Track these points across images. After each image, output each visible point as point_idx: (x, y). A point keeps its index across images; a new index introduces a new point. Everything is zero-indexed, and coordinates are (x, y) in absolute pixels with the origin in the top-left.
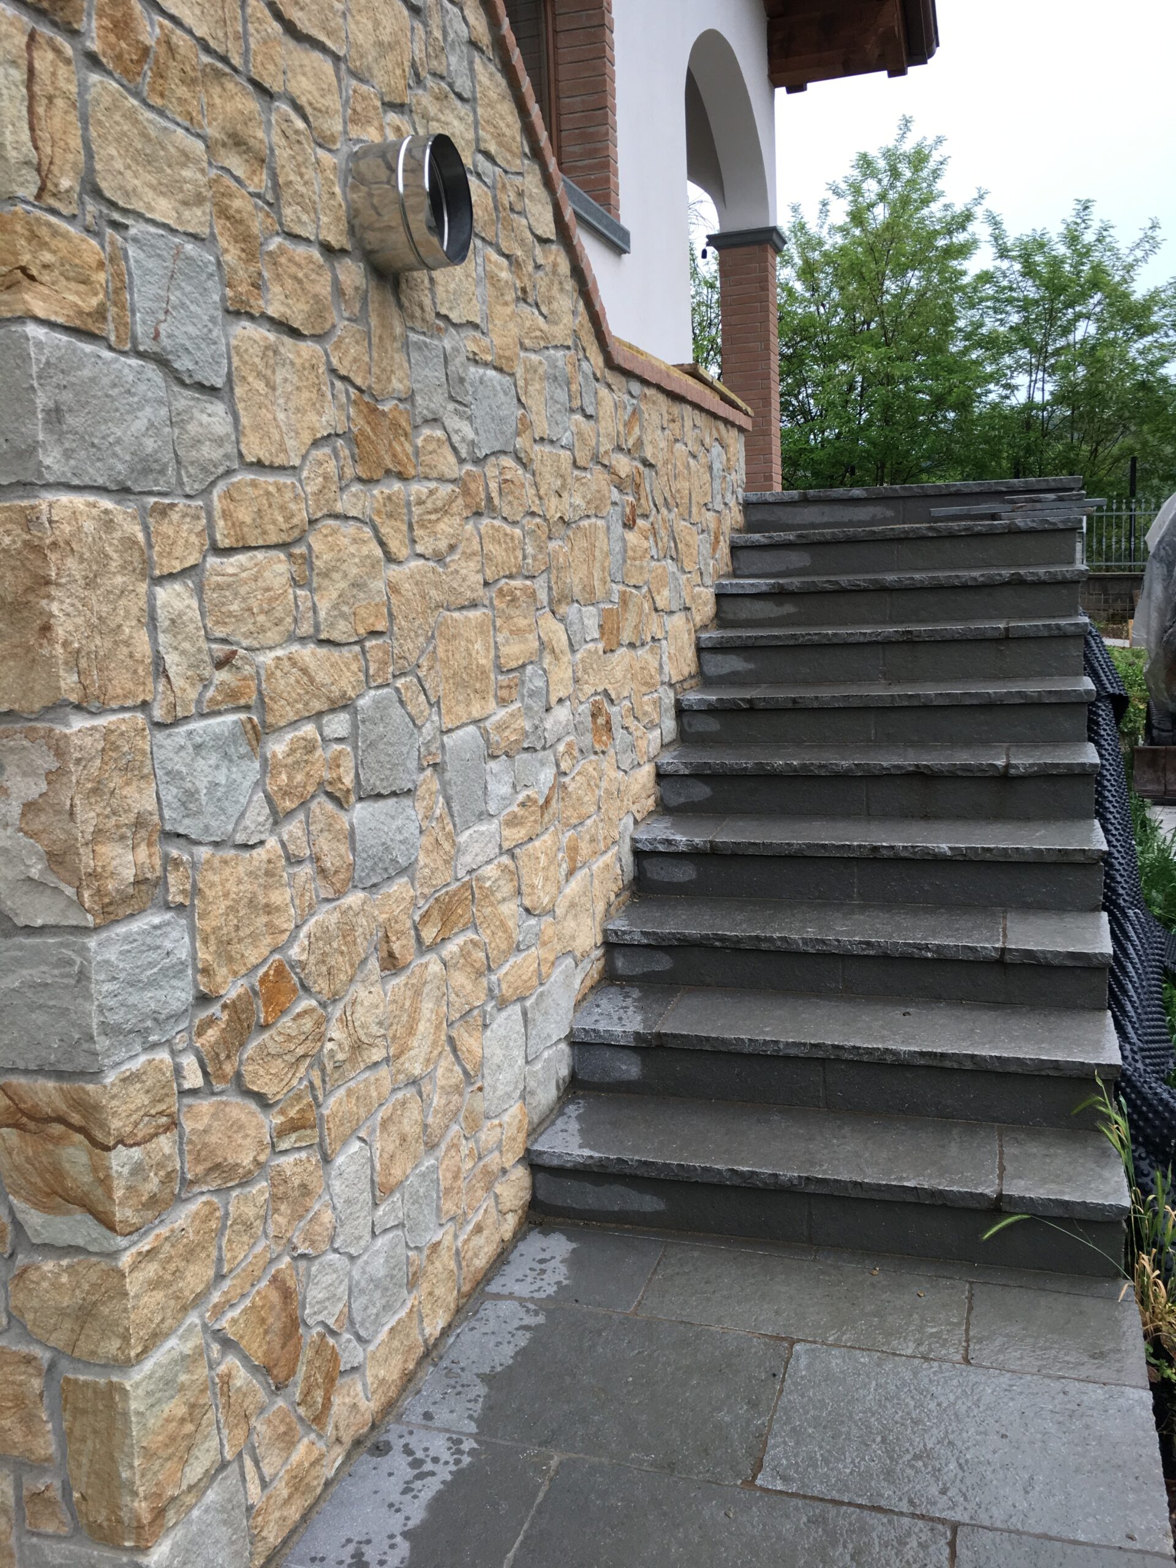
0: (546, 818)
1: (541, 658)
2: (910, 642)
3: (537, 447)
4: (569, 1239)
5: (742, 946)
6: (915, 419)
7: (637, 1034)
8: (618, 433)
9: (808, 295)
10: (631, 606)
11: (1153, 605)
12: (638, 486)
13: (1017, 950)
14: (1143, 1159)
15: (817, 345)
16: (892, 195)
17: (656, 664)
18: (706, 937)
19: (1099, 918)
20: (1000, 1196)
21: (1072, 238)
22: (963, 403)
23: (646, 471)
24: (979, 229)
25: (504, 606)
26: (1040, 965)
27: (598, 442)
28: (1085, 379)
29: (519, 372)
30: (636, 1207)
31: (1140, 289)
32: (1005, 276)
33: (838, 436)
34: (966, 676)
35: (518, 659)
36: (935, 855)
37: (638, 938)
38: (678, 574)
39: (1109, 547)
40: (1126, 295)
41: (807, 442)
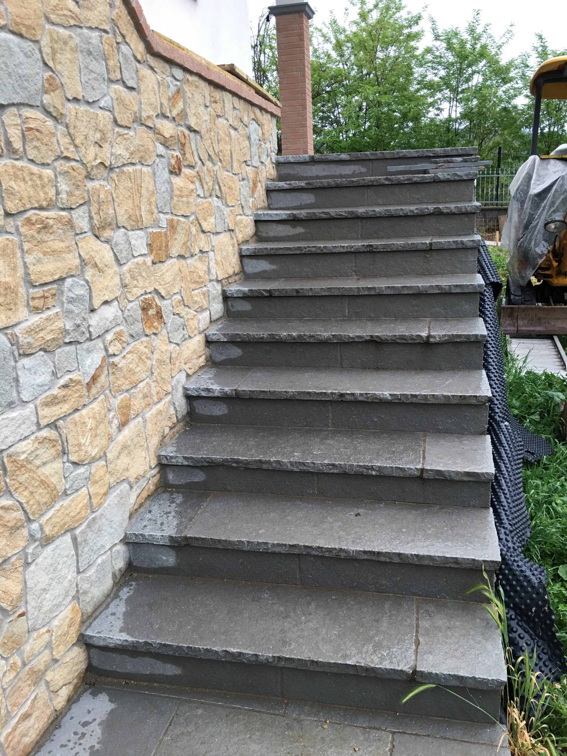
0: (94, 391)
1: (83, 272)
2: (371, 252)
3: (70, 105)
4: (111, 701)
5: (250, 466)
6: (392, 126)
7: (171, 538)
8: (162, 104)
9: (338, 58)
10: (179, 229)
11: (512, 225)
12: (183, 145)
13: (431, 470)
14: (514, 620)
15: (343, 85)
16: (381, 5)
17: (205, 268)
18: (226, 460)
19: (485, 440)
20: (415, 672)
21: (472, 31)
22: (416, 118)
23: (192, 135)
24: (424, 25)
25: (33, 232)
26: (446, 480)
27: (140, 110)
28: (477, 106)
29: (45, 41)
30: (161, 672)
31: (504, 61)
32: (438, 50)
33: (354, 135)
34: (405, 273)
35: (53, 274)
36: (381, 400)
37: (181, 461)
38: (223, 207)
39: (487, 193)
40: (497, 62)
41: (339, 137)
